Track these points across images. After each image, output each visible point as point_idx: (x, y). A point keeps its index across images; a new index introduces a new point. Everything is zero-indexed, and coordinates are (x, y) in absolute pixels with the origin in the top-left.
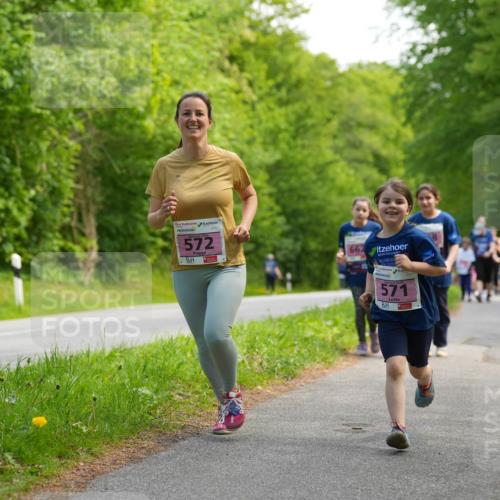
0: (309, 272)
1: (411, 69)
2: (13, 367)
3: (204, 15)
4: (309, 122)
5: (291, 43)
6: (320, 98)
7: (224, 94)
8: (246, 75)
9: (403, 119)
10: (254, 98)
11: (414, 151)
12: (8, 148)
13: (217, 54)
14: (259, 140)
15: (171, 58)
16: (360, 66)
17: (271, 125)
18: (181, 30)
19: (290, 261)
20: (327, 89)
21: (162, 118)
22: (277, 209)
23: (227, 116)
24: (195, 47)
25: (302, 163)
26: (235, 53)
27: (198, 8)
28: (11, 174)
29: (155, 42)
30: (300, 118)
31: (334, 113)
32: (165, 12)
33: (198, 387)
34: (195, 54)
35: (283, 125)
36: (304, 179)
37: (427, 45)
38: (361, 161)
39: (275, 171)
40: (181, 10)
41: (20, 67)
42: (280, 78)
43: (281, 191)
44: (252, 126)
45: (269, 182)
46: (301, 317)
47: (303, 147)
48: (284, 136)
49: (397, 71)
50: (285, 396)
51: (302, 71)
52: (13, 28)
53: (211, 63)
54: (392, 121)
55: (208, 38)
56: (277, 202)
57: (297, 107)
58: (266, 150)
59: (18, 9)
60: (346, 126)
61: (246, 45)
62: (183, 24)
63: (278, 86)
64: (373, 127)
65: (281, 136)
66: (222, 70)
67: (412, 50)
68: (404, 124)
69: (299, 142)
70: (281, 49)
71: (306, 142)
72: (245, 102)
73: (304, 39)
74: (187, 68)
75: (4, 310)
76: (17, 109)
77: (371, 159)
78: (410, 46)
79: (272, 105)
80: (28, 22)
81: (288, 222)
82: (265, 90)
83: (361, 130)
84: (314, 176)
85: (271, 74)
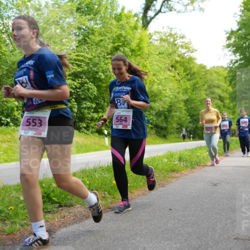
0: (198, 135)
1: (231, 68)
2: (106, 165)
3: (163, 53)
4: (198, 86)
5: (191, 61)
6: (201, 78)
7: (170, 78)
8: (177, 71)
9: (228, 84)
10: (180, 78)
11: (232, 94)
12: (103, 97)
13: (168, 65)
14: (181, 92)
15: (153, 67)
16: (214, 67)
17: (185, 87)
18: (156, 58)
19: (192, 131)
20: (203, 75)
21: (150, 86)
22: (188, 114)
23: (171, 85)
24: (160, 63)
25: (195, 99)
26: (173, 65)
27: (161, 51)
28: (104, 105)
29: (148, 62)
30: (194, 85)
31: (206, 83)
32: (151, 53)
33: (163, 171)
34: (160, 65)
35: (189, 87)
36: (196, 104)
37: (236, 60)
38: (215, 98)
39: (186, 102)
40: (156, 52)
41: (106, 72)
42: (188, 72)
43: (189, 108)
44: (179, 88)
45: (184, 105)
46: (196, 149)
47: (196, 94)
48: (189, 91)
49: (226, 68)
50: (191, 174)
51: (195, 70)
52: (104, 60)
53: (166, 68)
54: (225, 85)
55: (165, 60)
56: (187, 112)
57: (194, 81)
58: (183, 95)
59: (106, 54)
60: (210, 87)
61: (177, 62)
62: (157, 56)
63: (187, 75)
64: (218, 87)
65: (188, 91)
66: (169, 70)
67: (231, 62)
68: (229, 86)
69: (194, 92)
70: (188, 63)
71: (197, 92)
72: (177, 80)
73: (196, 59)
74: (158, 70)
75: (102, 147)
76: (105, 85)
77: (218, 97)
78: (230, 61)
79: (185, 81)
80: (109, 58)
81: (191, 118)
82: (183, 76)
83: (215, 88)
84: (199, 103)
85: (185, 71)
